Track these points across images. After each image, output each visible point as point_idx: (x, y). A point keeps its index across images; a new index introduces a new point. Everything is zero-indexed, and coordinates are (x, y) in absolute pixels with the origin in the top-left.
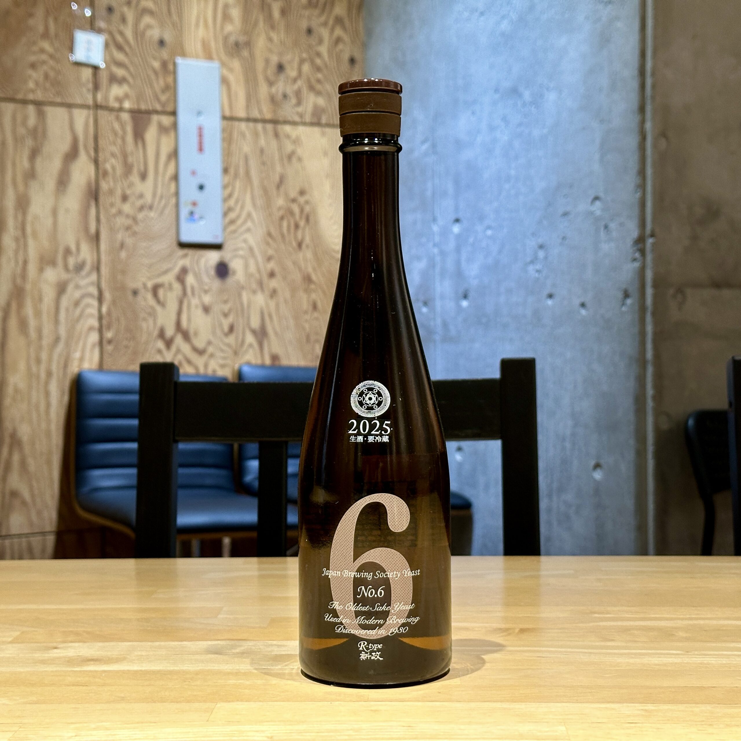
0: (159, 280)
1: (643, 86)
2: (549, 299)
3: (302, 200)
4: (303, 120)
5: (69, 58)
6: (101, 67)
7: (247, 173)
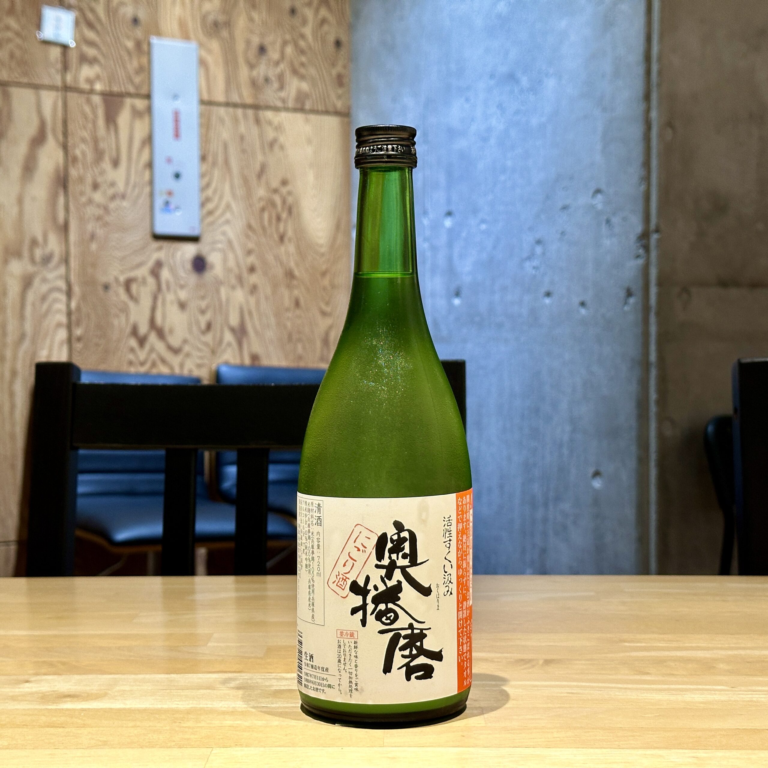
0: (132, 274)
1: (648, 72)
2: (547, 298)
3: (284, 190)
4: (286, 106)
5: (36, 37)
6: (71, 46)
7: (226, 162)
